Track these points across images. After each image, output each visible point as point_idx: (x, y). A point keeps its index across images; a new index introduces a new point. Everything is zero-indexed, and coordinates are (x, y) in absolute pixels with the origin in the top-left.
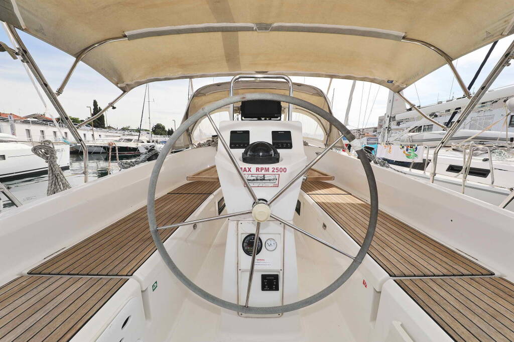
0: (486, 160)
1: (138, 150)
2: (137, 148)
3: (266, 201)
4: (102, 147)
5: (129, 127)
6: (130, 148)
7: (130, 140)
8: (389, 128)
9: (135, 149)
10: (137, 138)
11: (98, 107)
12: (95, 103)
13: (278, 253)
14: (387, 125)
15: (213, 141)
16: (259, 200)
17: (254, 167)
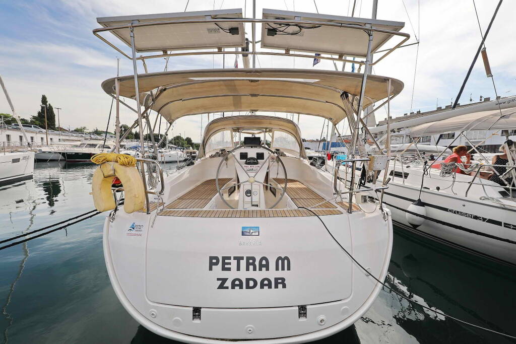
3: (253, 177)
4: (60, 153)
5: (84, 128)
7: (94, 146)
8: (365, 139)
10: (102, 142)
11: (48, 104)
13: (258, 196)
14: (363, 137)
15: (222, 153)
16: (251, 177)
17: (249, 166)
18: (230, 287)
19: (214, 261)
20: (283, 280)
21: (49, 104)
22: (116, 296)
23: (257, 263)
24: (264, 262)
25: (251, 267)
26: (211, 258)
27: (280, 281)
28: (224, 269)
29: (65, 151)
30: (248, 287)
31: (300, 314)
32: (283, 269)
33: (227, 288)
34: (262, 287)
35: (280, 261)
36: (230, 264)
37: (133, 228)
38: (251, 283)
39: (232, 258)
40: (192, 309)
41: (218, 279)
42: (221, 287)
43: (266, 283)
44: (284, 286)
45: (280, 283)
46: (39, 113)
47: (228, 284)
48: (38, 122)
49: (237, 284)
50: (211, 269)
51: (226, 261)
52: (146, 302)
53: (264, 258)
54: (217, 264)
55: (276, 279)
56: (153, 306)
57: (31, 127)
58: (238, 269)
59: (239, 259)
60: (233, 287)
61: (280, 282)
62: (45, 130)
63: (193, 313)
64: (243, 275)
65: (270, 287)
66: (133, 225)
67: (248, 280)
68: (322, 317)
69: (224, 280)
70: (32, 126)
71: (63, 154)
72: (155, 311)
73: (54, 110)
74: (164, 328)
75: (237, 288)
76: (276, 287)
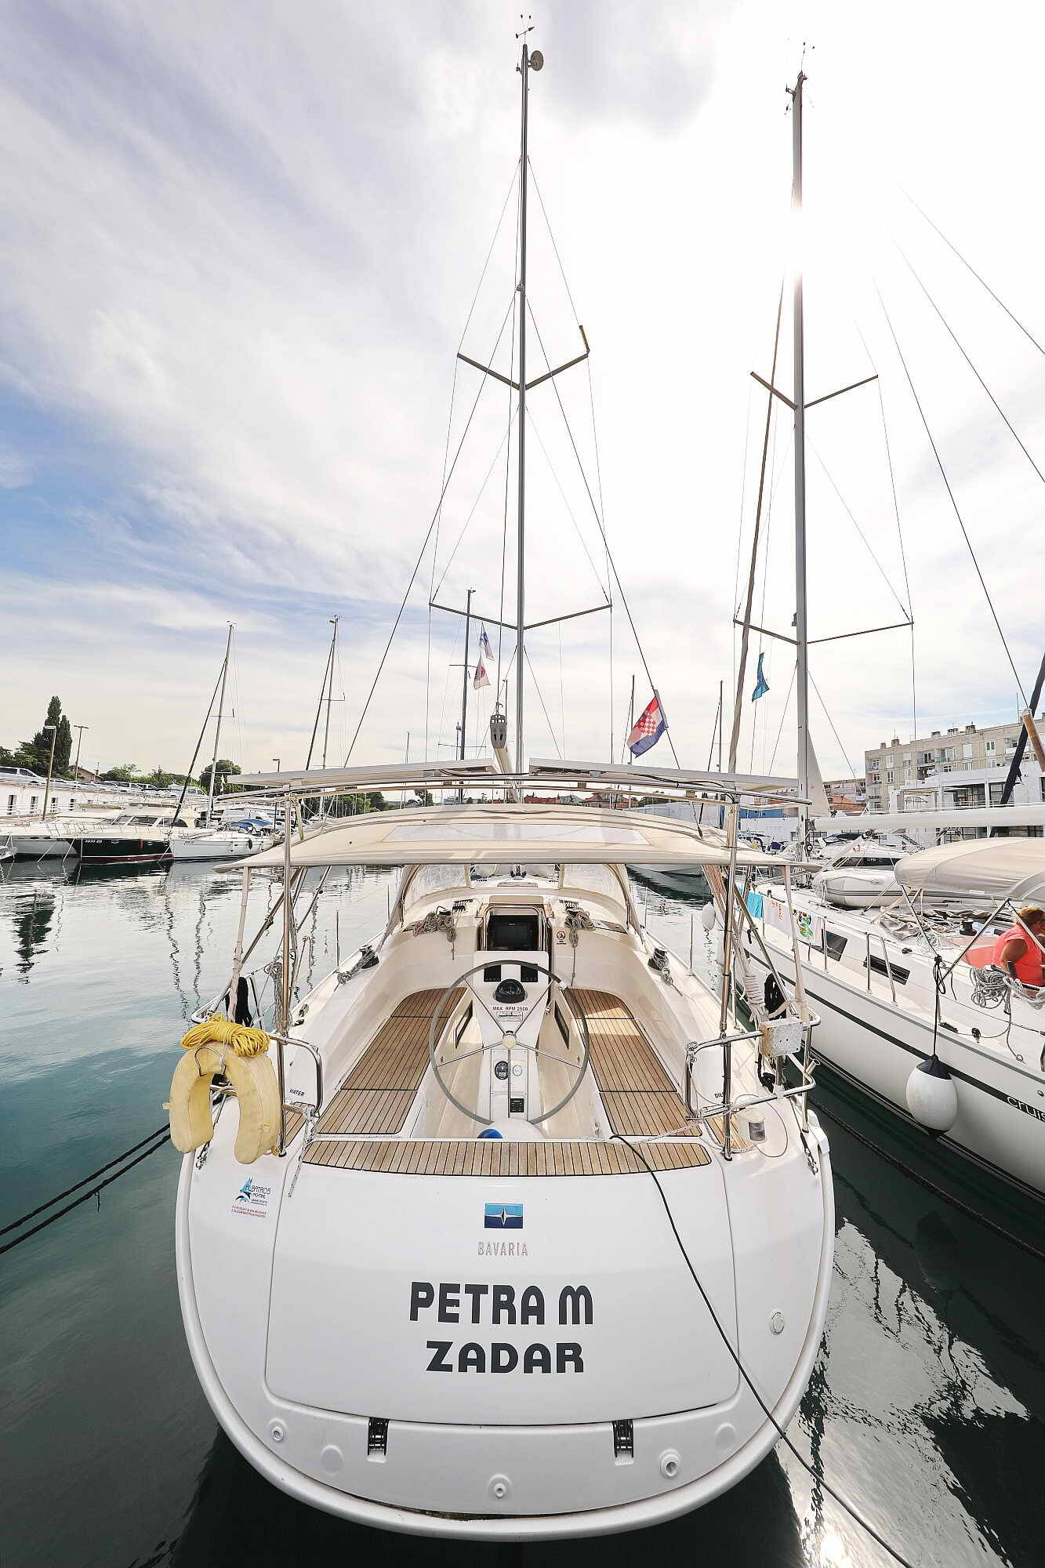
0: (906, 951)
1: (169, 851)
2: (168, 843)
3: (512, 1032)
4: (69, 840)
6: (145, 842)
7: (147, 821)
9: (160, 847)
10: (169, 813)
11: (60, 716)
12: (55, 706)
13: (524, 1077)
16: (507, 1032)
17: (504, 1006)
18: (456, 1367)
19: (422, 1295)
20: (577, 1348)
21: (64, 717)
22: (197, 1379)
23: (517, 1303)
24: (533, 1302)
25: (504, 1314)
26: (417, 1287)
27: (569, 1352)
28: (444, 1317)
29: (82, 836)
30: (497, 1368)
31: (617, 1443)
32: (576, 1321)
33: (449, 1368)
34: (528, 1369)
35: (569, 1299)
36: (456, 1303)
37: (248, 1195)
38: (505, 1358)
39: (462, 1289)
40: (366, 1423)
41: (430, 1345)
42: (436, 1365)
43: (537, 1359)
44: (579, 1368)
45: (569, 1358)
46: (38, 737)
47: (452, 1358)
48: (30, 759)
49: (472, 1358)
50: (414, 1316)
51: (450, 1296)
52: (265, 1397)
53: (533, 1291)
54: (427, 1303)
55: (561, 1348)
56: (278, 1408)
57: (14, 771)
58: (476, 1319)
59: (476, 1291)
60: (463, 1368)
61: (570, 1355)
62: (44, 780)
63: (370, 1434)
64: (487, 1334)
65: (547, 1369)
66: (247, 1186)
67: (497, 1348)
68: (670, 1455)
69: (443, 1347)
70: (18, 769)
71: (77, 843)
72: (282, 1422)
73: (72, 729)
74: (300, 1472)
75: (472, 1369)
76: (561, 1369)
